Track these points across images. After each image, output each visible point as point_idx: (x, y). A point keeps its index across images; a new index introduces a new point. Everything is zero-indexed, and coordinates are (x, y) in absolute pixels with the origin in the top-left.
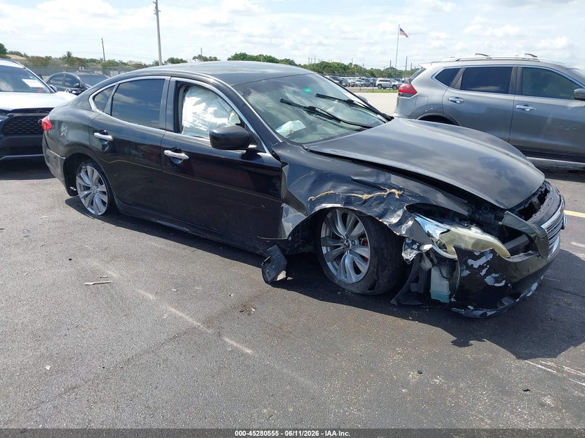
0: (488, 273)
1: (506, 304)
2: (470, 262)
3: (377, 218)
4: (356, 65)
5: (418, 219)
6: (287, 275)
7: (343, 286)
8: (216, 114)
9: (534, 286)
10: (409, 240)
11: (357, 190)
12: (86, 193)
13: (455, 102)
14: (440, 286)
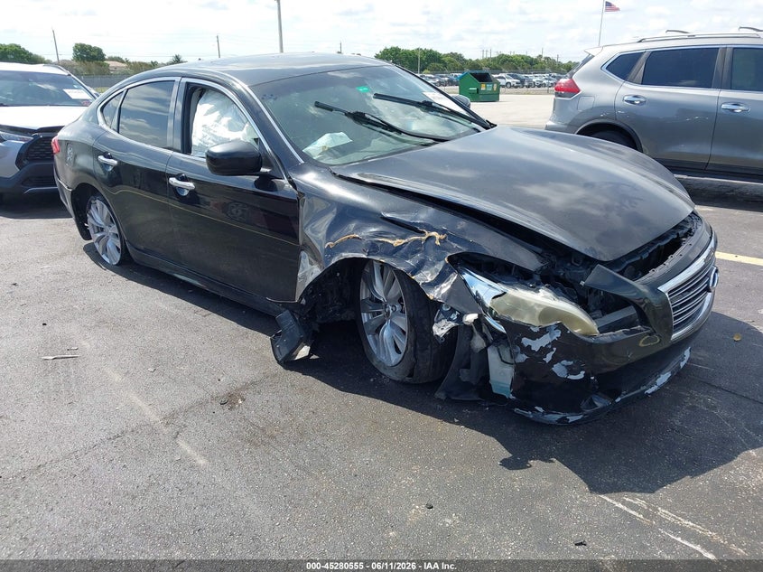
0: (555, 360)
1: (599, 405)
2: (526, 341)
3: (409, 274)
4: (547, 58)
5: (466, 276)
6: (311, 352)
7: (382, 370)
8: (231, 127)
9: (663, 378)
10: (447, 306)
11: (386, 233)
12: (99, 235)
13: (632, 102)
14: (502, 375)
